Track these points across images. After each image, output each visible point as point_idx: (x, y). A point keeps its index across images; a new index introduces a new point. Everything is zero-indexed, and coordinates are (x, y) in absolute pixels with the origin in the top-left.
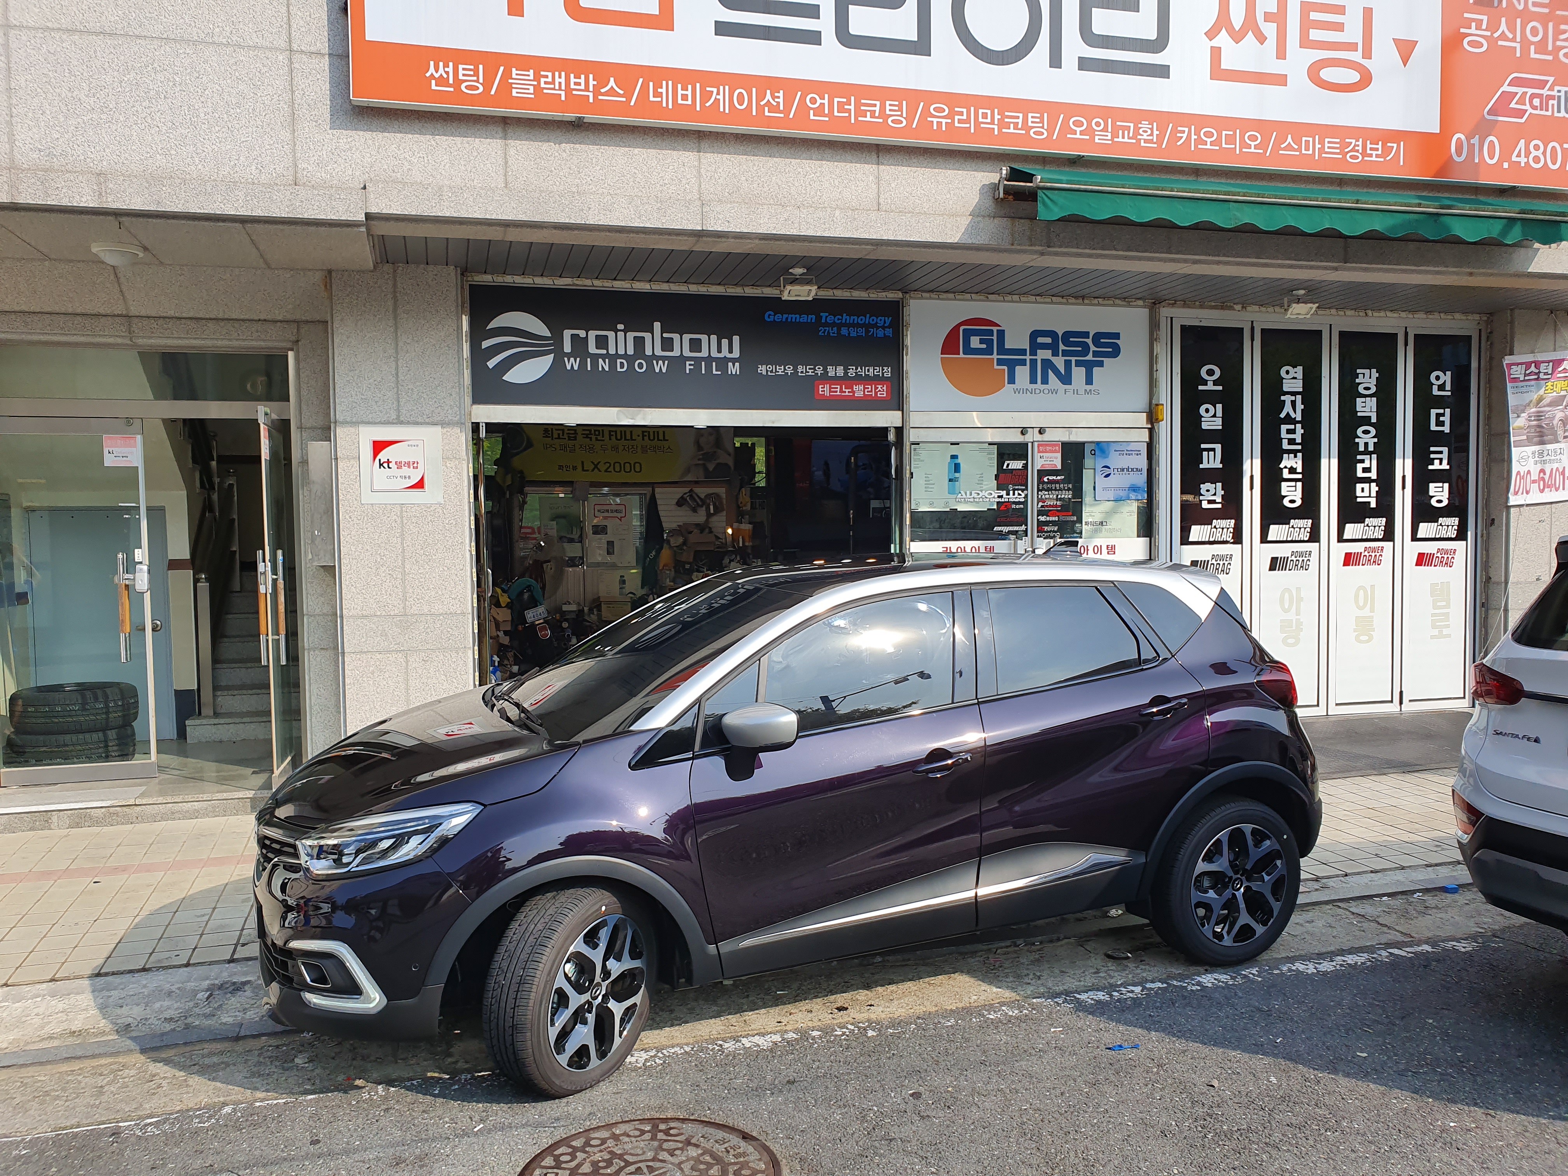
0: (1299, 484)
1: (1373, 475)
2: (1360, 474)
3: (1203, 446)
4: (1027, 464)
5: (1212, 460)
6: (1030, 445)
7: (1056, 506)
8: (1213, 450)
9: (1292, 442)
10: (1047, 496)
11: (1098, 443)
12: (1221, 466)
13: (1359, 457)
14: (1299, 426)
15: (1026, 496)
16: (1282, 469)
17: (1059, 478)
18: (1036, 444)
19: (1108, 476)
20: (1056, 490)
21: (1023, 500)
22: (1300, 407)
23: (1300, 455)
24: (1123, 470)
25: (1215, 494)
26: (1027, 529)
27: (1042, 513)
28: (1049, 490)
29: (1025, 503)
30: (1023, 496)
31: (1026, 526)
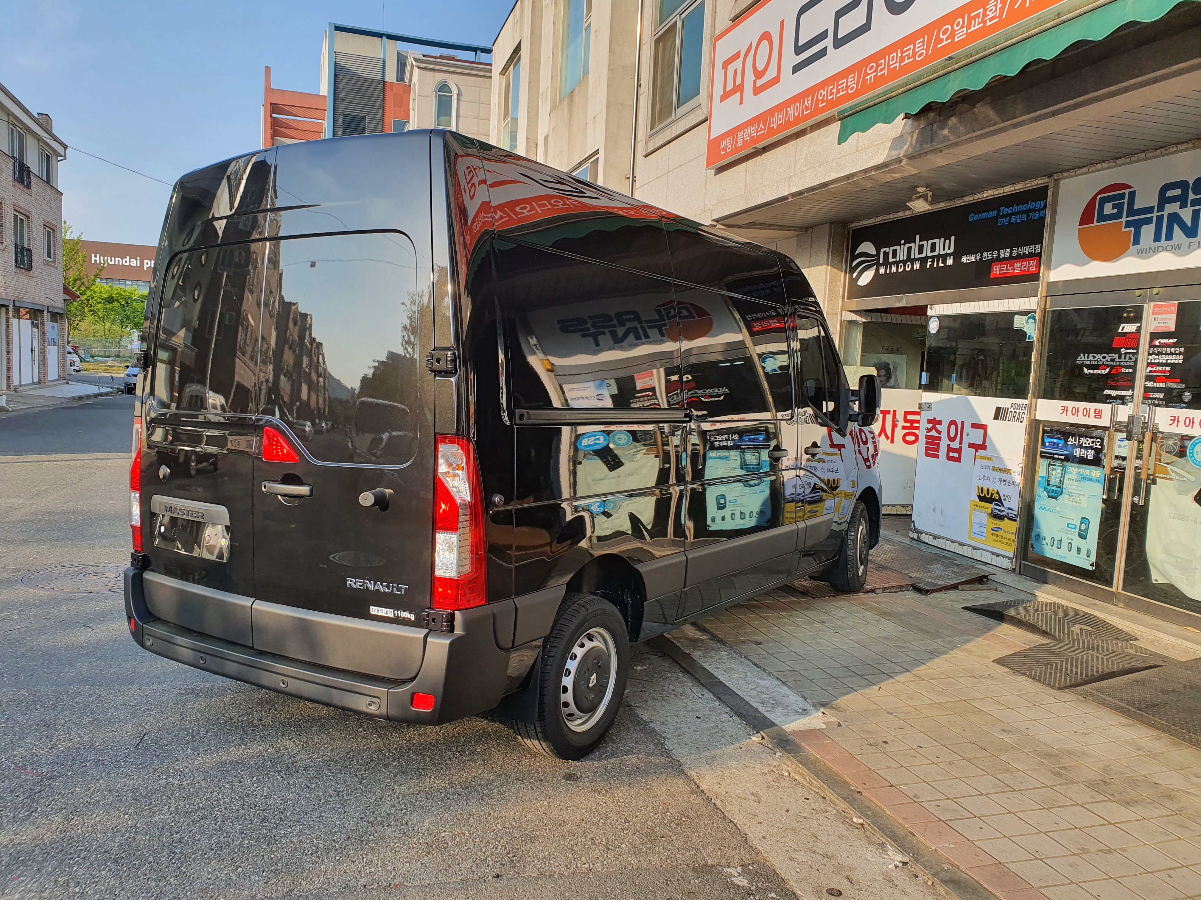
4: (1139, 327)
6: (1145, 306)
7: (1165, 372)
10: (1157, 361)
15: (1136, 361)
18: (1152, 305)
20: (1166, 354)
21: (1131, 364)
26: (1133, 394)
27: (1149, 378)
28: (1159, 354)
29: (1134, 367)
30: (1134, 360)
31: (1133, 390)
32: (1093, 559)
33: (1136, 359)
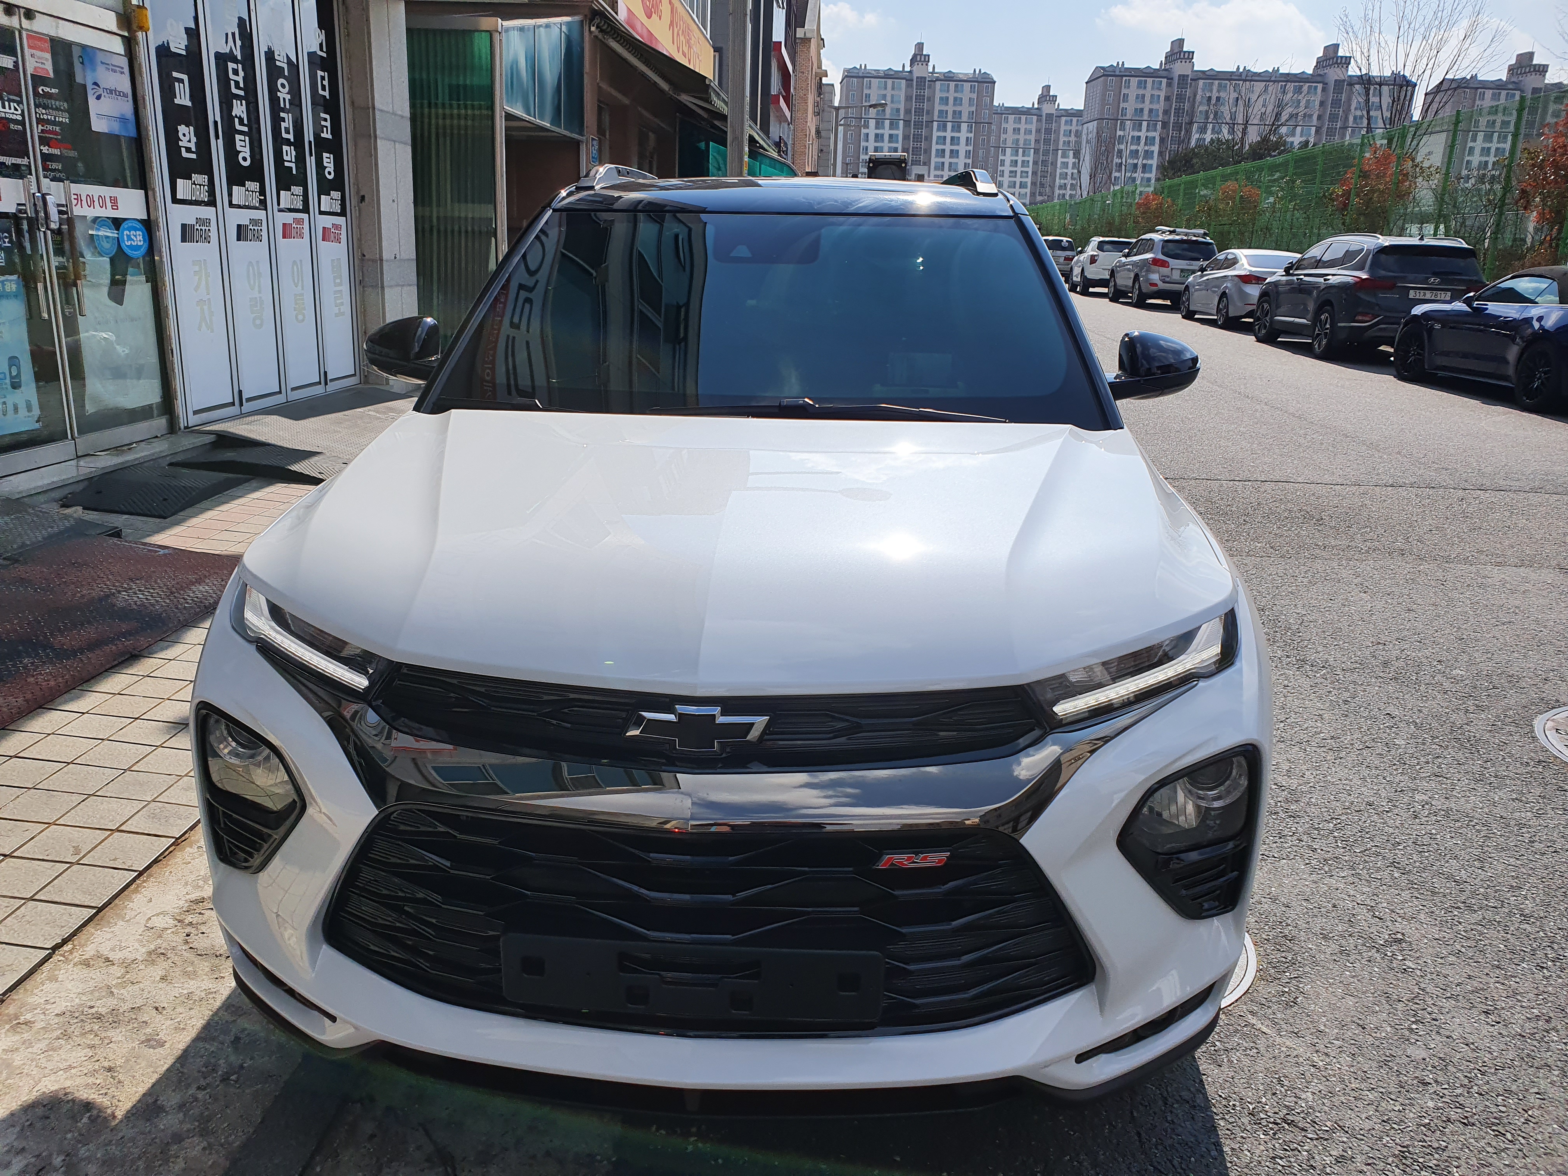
0: (247, 138)
1: (291, 137)
2: (284, 135)
3: (175, 74)
4: (16, 63)
5: (183, 98)
6: (17, 33)
7: (55, 133)
8: (181, 81)
9: (237, 86)
10: (45, 117)
11: (84, 47)
12: (189, 104)
13: (282, 115)
14: (240, 66)
15: (23, 114)
16: (233, 118)
17: (53, 91)
18: (24, 34)
19: (98, 98)
20: (52, 108)
21: (19, 118)
22: (239, 43)
23: (244, 102)
24: (111, 92)
25: (189, 141)
26: (29, 163)
27: (43, 141)
28: (45, 107)
29: (22, 123)
30: (20, 112)
31: (29, 158)
32: (36, 412)
33: (23, 111)
